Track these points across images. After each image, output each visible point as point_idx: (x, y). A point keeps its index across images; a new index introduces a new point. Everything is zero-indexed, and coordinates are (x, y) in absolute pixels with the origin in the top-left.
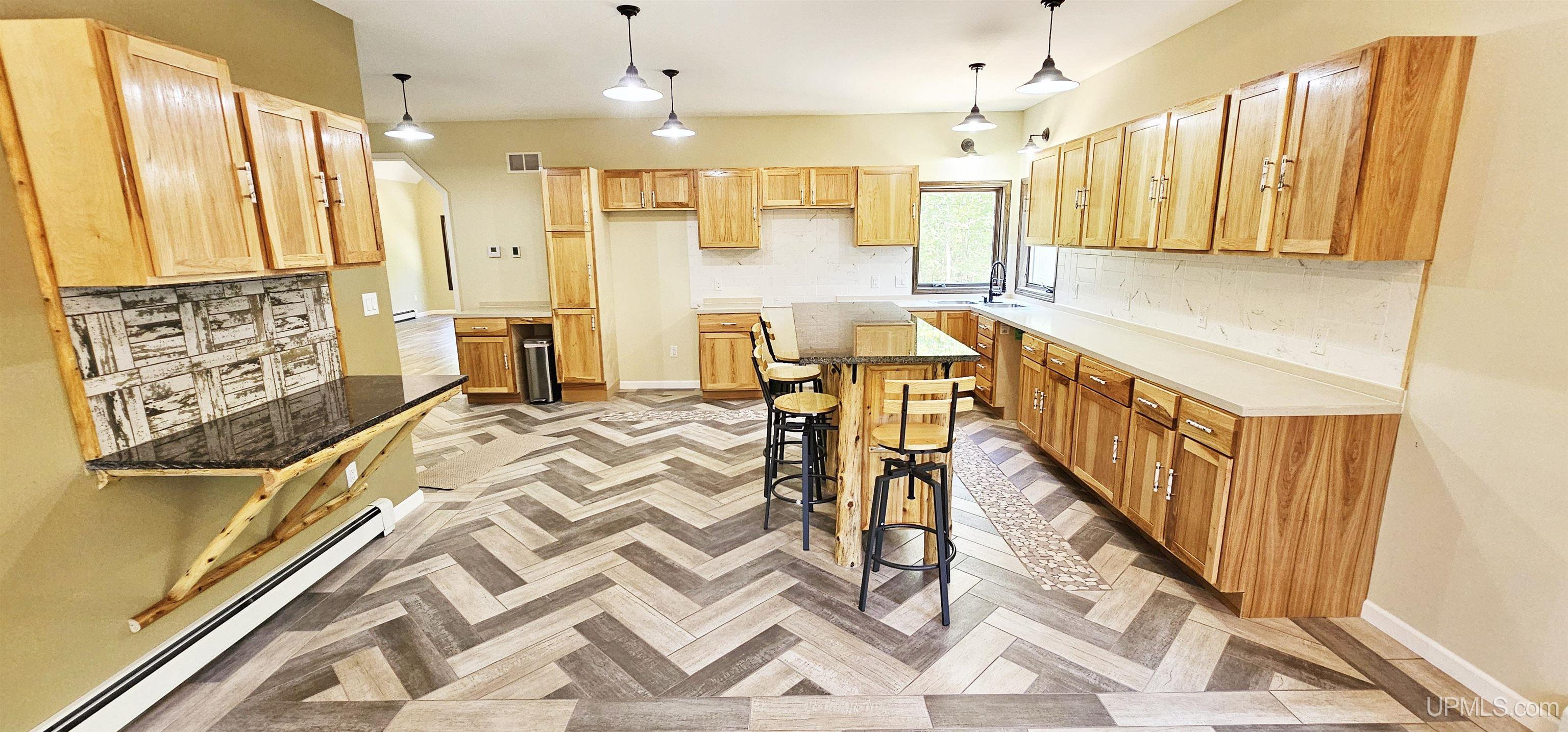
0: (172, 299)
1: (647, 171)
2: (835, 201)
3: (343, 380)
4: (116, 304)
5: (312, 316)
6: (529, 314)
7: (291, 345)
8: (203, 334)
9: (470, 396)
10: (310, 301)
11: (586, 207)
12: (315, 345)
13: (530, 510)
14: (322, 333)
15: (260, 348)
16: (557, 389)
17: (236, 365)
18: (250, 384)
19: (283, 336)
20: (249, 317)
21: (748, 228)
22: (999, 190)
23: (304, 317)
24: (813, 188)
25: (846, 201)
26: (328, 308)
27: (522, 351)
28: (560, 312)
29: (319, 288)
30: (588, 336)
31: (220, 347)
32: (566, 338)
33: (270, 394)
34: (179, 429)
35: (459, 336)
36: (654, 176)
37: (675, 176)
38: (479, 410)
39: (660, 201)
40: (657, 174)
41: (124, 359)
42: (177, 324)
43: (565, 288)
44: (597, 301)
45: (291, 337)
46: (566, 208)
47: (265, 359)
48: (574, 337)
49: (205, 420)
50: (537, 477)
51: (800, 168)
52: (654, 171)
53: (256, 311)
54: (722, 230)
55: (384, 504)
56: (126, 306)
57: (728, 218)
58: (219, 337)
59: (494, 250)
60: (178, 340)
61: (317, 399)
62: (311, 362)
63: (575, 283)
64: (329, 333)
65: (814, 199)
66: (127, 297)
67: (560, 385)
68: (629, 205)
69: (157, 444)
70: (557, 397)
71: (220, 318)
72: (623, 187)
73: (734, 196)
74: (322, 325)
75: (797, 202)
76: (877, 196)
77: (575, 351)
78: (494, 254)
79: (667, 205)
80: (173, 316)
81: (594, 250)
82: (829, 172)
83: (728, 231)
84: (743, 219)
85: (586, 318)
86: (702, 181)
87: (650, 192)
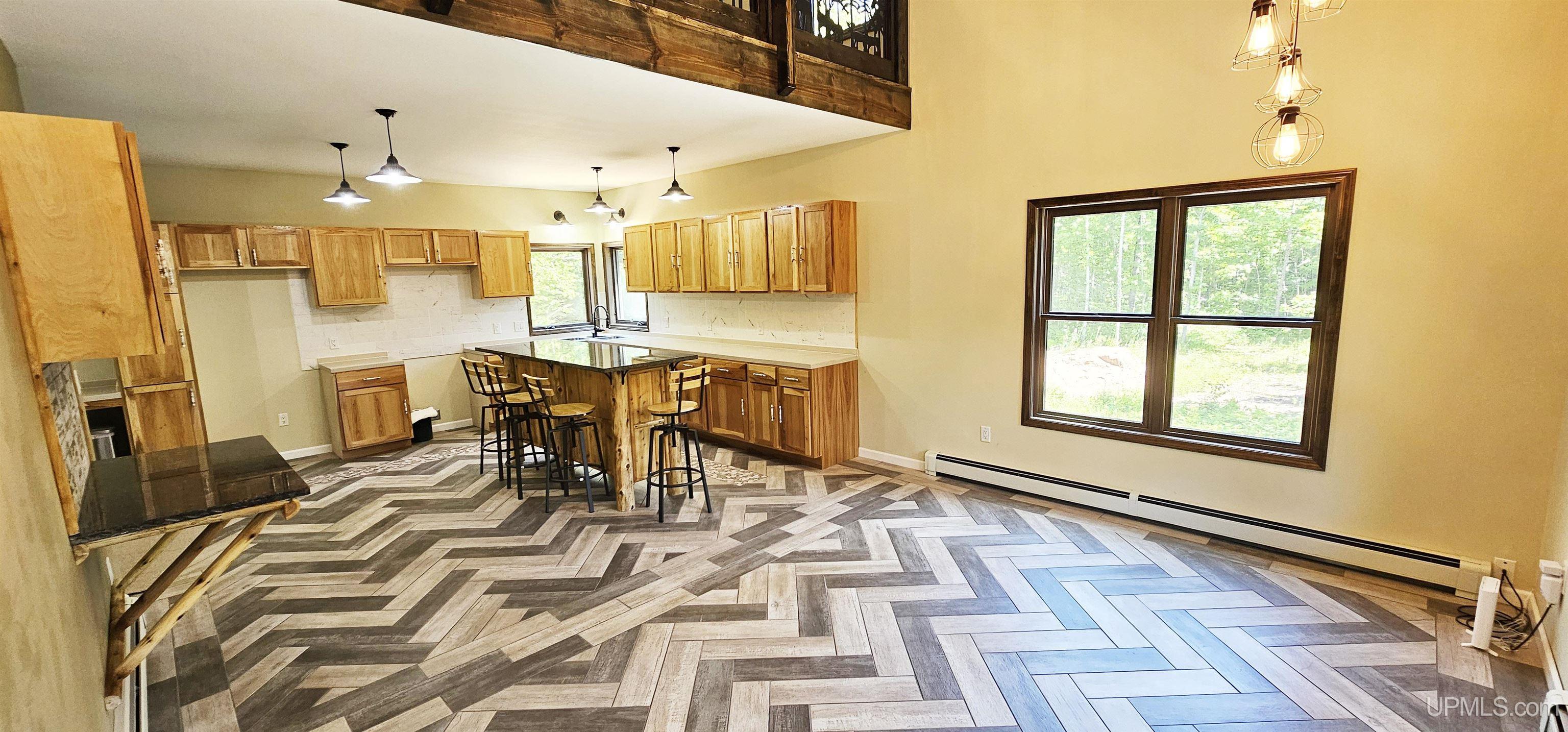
2: (458, 260)
21: (373, 284)
22: (584, 251)
24: (437, 247)
25: (468, 259)
28: (136, 391)
37: (281, 233)
44: (194, 372)
48: (162, 419)
51: (423, 230)
54: (344, 289)
65: (439, 257)
68: (219, 264)
72: (209, 244)
73: (355, 254)
75: (423, 261)
76: (497, 255)
77: (165, 432)
79: (273, 263)
81: (185, 314)
82: (451, 234)
83: (350, 288)
84: (366, 277)
85: (179, 394)
86: (316, 240)
87: (248, 250)
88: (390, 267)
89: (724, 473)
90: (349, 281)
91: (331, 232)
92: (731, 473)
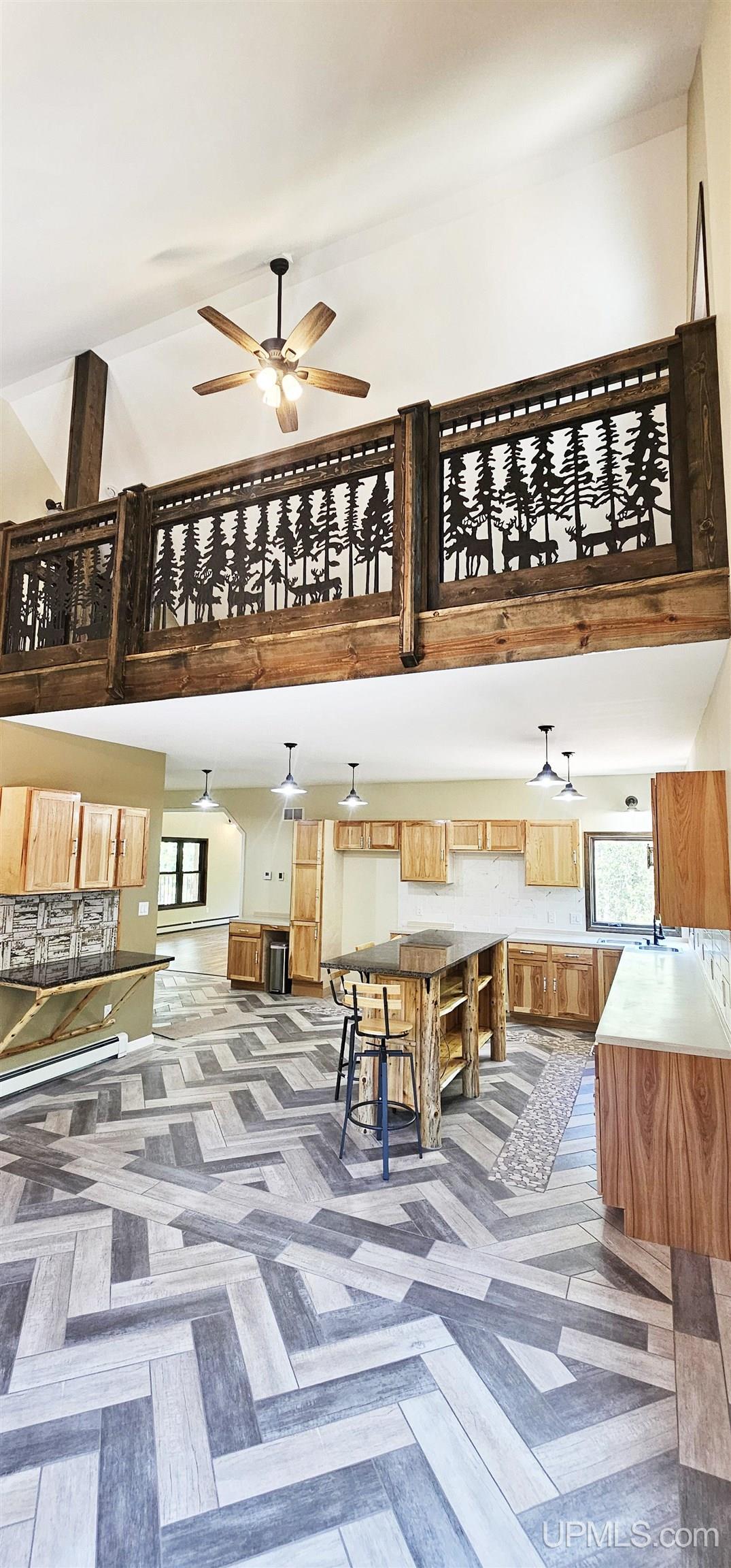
0: (36, 901)
1: (367, 822)
3: (116, 953)
4: (12, 902)
5: (105, 913)
6: (276, 923)
7: (90, 929)
8: (46, 919)
9: (233, 980)
10: (106, 905)
11: (320, 848)
12: (103, 930)
13: (205, 1059)
14: (108, 924)
15: (72, 929)
16: (289, 983)
17: (58, 937)
18: (62, 948)
19: (86, 924)
20: (71, 912)
23: (101, 914)
24: (489, 836)
26: (116, 910)
27: (269, 949)
28: (296, 923)
29: (113, 898)
30: (312, 944)
31: (53, 926)
32: (297, 944)
33: (71, 954)
34: (23, 965)
35: (231, 935)
36: (371, 826)
37: (386, 825)
38: (235, 993)
39: (374, 843)
40: (374, 824)
41: (8, 928)
42: (36, 913)
43: (300, 904)
45: (91, 924)
46: (307, 848)
47: (73, 935)
48: (302, 944)
49: (35, 963)
51: (479, 821)
52: (371, 822)
53: (75, 909)
55: (123, 1037)
56: (17, 903)
57: (423, 858)
58: (54, 921)
59: (267, 874)
60: (34, 921)
62: (98, 940)
63: (308, 904)
64: (115, 923)
65: (489, 845)
66: (18, 899)
67: (291, 980)
68: (352, 846)
69: (11, 971)
70: (288, 991)
71: (57, 912)
74: (110, 919)
76: (542, 844)
77: (302, 953)
78: (267, 877)
80: (35, 909)
81: (322, 878)
82: (501, 824)
83: (423, 868)
84: (434, 860)
85: (311, 929)
86: (405, 831)
87: (368, 837)
88: (454, 852)
89: (523, 1158)
90: (422, 864)
91: (415, 824)
92: (531, 1163)
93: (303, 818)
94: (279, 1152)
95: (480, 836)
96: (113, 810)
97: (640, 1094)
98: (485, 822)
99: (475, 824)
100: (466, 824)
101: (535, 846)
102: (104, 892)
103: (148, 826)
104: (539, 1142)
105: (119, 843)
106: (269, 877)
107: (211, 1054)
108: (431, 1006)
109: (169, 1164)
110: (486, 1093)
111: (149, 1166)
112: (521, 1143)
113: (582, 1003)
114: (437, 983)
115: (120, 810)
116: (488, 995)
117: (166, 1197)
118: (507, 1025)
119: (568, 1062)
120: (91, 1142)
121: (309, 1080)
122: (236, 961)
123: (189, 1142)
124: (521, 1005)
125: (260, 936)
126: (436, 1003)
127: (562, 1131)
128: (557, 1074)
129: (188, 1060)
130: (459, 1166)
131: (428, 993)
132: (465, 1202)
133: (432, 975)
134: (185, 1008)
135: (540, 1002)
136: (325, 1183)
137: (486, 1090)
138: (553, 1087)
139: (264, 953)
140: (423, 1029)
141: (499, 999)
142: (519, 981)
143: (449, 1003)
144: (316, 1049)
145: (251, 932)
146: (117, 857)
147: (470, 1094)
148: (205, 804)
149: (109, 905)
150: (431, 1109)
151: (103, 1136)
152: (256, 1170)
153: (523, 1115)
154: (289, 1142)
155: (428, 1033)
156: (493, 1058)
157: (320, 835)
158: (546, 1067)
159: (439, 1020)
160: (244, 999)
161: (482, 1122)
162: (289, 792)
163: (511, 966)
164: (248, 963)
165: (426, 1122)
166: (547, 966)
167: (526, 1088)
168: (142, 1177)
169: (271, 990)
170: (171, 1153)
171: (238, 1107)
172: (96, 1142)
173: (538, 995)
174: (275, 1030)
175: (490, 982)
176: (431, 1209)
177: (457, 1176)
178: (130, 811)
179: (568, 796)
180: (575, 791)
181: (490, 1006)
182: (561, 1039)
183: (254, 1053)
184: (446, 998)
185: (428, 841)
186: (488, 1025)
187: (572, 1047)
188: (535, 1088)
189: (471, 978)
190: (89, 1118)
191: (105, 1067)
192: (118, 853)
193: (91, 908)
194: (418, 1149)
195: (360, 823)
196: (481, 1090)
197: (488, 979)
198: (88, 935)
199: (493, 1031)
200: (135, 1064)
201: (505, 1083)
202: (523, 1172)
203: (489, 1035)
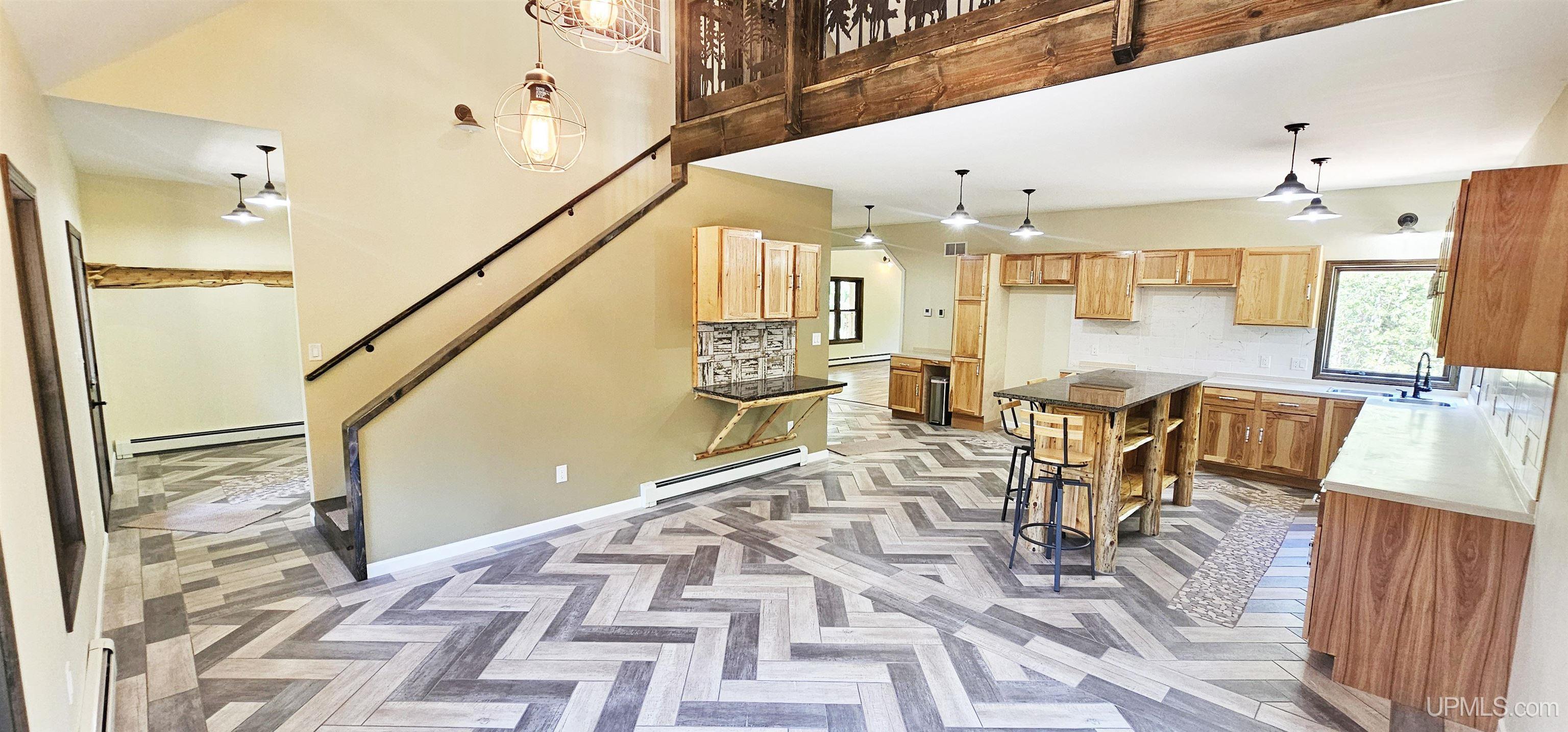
0: (730, 329)
1: (1038, 255)
2: (1213, 281)
3: (795, 377)
4: (712, 329)
5: (785, 342)
6: (937, 358)
7: (773, 355)
8: (738, 344)
9: (894, 411)
10: (785, 334)
11: (984, 283)
12: (784, 357)
13: (875, 474)
14: (788, 351)
15: (759, 354)
16: (949, 416)
17: (748, 360)
18: (752, 370)
19: (770, 350)
20: (757, 339)
21: (1121, 302)
23: (781, 342)
24: (1190, 269)
25: (1225, 280)
26: (793, 339)
27: (930, 383)
28: (957, 359)
29: (791, 328)
30: (974, 379)
31: (743, 351)
32: (958, 379)
33: (760, 376)
34: (723, 383)
35: (892, 368)
36: (1043, 259)
37: (1061, 258)
38: (896, 421)
39: (1046, 278)
40: (1046, 257)
41: (711, 352)
42: (730, 339)
43: (962, 341)
44: (984, 354)
45: (773, 351)
46: (970, 284)
47: (760, 359)
48: (964, 378)
49: (732, 382)
50: (894, 461)
51: (1179, 250)
52: (1043, 255)
53: (761, 337)
54: (1097, 304)
55: (804, 449)
56: (716, 330)
57: (1103, 293)
58: (744, 347)
59: (927, 311)
60: (729, 346)
61: (780, 383)
62: (780, 365)
63: (970, 340)
64: (793, 351)
65: (1190, 278)
66: (716, 326)
67: (951, 413)
69: (715, 387)
70: (948, 423)
71: (746, 338)
72: (1019, 268)
74: (789, 347)
75: (1172, 281)
76: (1263, 276)
77: (963, 388)
78: (927, 314)
79: (1051, 282)
80: (729, 336)
81: (986, 315)
82: (1209, 253)
83: (1102, 305)
84: (1116, 294)
85: (974, 366)
86: (1084, 263)
87: (1039, 271)
88: (1142, 287)
89: (1209, 595)
90: (1103, 298)
91: (1096, 256)
92: (1217, 600)
93: (966, 251)
94: (950, 555)
95: (1179, 269)
96: (789, 246)
97: (1377, 547)
98: (1187, 252)
99: (1173, 254)
100: (1162, 254)
101: (1254, 279)
102: (784, 323)
103: (819, 261)
104: (1228, 584)
105: (795, 277)
106: (928, 314)
107: (879, 470)
108: (1114, 441)
109: (854, 551)
110: (1167, 533)
111: (837, 549)
112: (1207, 582)
113: (1296, 455)
114: (1122, 418)
115: (795, 246)
116: (1176, 440)
117: (855, 574)
118: (1195, 473)
119: (1269, 516)
120: (788, 526)
121: (975, 501)
122: (897, 392)
123: (869, 537)
124: (1213, 453)
125: (921, 371)
126: (1120, 438)
127: (1258, 578)
128: (1255, 525)
129: (860, 473)
130: (1135, 592)
131: (1112, 427)
132: (1141, 622)
133: (1119, 410)
134: (852, 431)
135: (1239, 452)
136: (996, 586)
137: (1167, 530)
138: (1249, 536)
139: (924, 387)
140: (1103, 463)
141: (1189, 444)
142: (1214, 428)
143: (1132, 441)
144: (979, 476)
145: (912, 366)
146: (794, 290)
147: (1148, 529)
148: (869, 240)
149: (788, 334)
150: (1106, 538)
151: (798, 523)
152: (931, 566)
153: (1210, 558)
154: (959, 548)
155: (1109, 467)
156: (1176, 501)
157: (985, 270)
158: (1241, 517)
159: (1122, 455)
160: (906, 427)
161: (1162, 559)
162: (959, 223)
163: (1205, 414)
164: (909, 395)
165: (1100, 549)
166: (1253, 415)
167: (1216, 534)
168: (833, 557)
169: (931, 421)
170: (855, 543)
171: (910, 515)
172: (792, 526)
173: (1236, 445)
174: (938, 456)
175: (1180, 426)
176: (1104, 621)
177: (1133, 600)
178: (803, 247)
179: (1314, 216)
180: (1324, 208)
181: (1177, 450)
182: (1262, 492)
183: (920, 474)
184: (1130, 436)
185: (1111, 275)
186: (1173, 470)
187: (1277, 502)
188: (1227, 535)
189: (1159, 418)
190: (784, 509)
191: (791, 472)
192: (795, 287)
193: (773, 337)
194: (1091, 572)
195: (1031, 256)
196: (1161, 530)
197: (1179, 422)
198: (772, 360)
199: (1178, 475)
200: (815, 472)
201: (1190, 527)
202: (1209, 607)
203: (1173, 479)
